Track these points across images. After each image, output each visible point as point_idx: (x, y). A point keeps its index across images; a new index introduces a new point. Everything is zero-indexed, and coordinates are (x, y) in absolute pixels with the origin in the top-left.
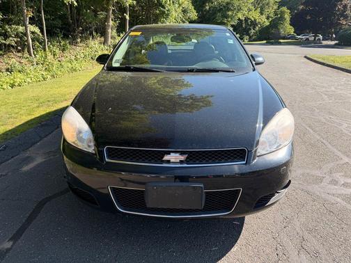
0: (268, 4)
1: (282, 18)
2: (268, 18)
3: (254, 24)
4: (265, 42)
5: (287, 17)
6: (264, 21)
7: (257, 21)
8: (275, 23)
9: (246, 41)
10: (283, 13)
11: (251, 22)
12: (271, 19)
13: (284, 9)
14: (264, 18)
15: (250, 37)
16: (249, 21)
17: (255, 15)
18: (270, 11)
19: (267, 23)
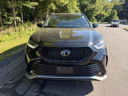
0: (108, 9)
1: (114, 14)
2: (108, 14)
3: (103, 16)
4: (107, 22)
5: (116, 13)
6: (107, 15)
7: (104, 15)
8: (111, 16)
9: (100, 22)
10: (114, 12)
11: (102, 15)
12: (109, 14)
13: (115, 10)
14: (107, 14)
15: (102, 21)
16: (101, 15)
17: (103, 13)
18: (109, 11)
19: (108, 16)
